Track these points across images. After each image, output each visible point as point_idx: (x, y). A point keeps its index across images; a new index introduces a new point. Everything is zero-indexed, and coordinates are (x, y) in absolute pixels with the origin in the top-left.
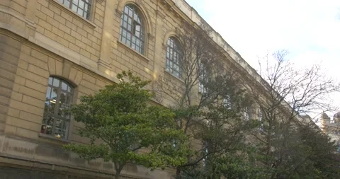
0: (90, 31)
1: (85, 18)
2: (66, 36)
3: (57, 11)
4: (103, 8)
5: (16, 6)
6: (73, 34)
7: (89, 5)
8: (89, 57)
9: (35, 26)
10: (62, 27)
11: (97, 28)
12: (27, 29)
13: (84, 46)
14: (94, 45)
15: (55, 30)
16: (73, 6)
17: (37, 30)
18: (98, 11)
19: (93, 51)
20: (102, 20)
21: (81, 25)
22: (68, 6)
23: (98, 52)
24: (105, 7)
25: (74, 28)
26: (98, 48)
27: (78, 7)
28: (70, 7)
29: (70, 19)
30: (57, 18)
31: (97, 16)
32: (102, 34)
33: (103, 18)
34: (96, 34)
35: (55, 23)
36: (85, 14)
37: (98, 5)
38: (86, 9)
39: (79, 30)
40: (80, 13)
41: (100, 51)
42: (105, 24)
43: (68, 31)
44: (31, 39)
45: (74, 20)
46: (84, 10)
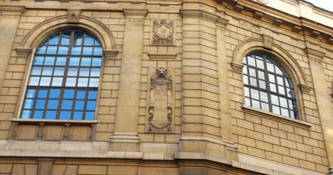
0: (305, 133)
1: (293, 118)
2: (276, 149)
3: (257, 120)
4: (313, 99)
5: (209, 129)
6: (284, 143)
7: (294, 100)
8: (314, 168)
9: (235, 146)
10: (267, 138)
11: (313, 126)
12: (227, 152)
13: (302, 156)
14: (316, 151)
15: (260, 145)
16: (273, 107)
17: (239, 150)
18: (307, 104)
19: (318, 160)
20: (316, 115)
21: (290, 129)
22: (268, 109)
23: (325, 160)
24: (315, 96)
25: (282, 135)
26: (323, 153)
27: (280, 107)
28: (271, 110)
29: (274, 124)
30: (258, 128)
31: (307, 111)
32: (322, 133)
33: (317, 110)
34: (314, 135)
35: (259, 136)
36: (292, 113)
37: (306, 97)
38: (291, 106)
39: (291, 136)
40: (285, 114)
41: (327, 157)
42: (322, 118)
43: (276, 141)
44: (235, 164)
45: (281, 126)
46: (288, 109)
